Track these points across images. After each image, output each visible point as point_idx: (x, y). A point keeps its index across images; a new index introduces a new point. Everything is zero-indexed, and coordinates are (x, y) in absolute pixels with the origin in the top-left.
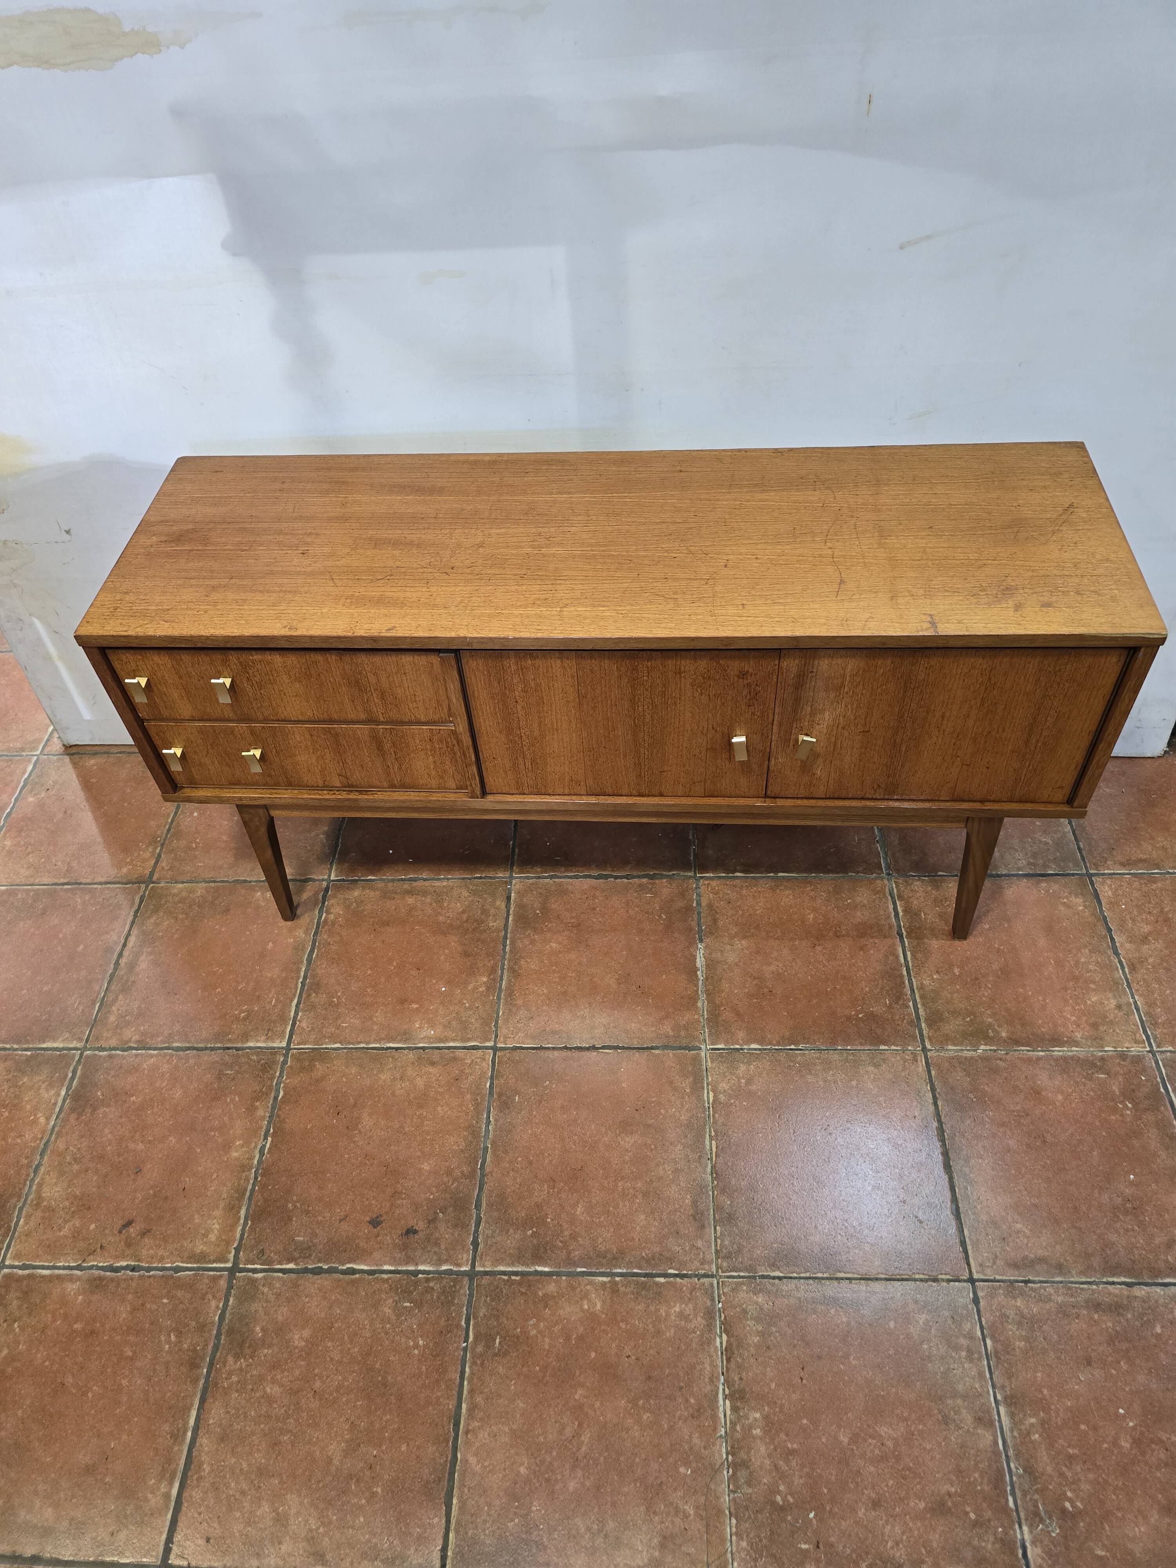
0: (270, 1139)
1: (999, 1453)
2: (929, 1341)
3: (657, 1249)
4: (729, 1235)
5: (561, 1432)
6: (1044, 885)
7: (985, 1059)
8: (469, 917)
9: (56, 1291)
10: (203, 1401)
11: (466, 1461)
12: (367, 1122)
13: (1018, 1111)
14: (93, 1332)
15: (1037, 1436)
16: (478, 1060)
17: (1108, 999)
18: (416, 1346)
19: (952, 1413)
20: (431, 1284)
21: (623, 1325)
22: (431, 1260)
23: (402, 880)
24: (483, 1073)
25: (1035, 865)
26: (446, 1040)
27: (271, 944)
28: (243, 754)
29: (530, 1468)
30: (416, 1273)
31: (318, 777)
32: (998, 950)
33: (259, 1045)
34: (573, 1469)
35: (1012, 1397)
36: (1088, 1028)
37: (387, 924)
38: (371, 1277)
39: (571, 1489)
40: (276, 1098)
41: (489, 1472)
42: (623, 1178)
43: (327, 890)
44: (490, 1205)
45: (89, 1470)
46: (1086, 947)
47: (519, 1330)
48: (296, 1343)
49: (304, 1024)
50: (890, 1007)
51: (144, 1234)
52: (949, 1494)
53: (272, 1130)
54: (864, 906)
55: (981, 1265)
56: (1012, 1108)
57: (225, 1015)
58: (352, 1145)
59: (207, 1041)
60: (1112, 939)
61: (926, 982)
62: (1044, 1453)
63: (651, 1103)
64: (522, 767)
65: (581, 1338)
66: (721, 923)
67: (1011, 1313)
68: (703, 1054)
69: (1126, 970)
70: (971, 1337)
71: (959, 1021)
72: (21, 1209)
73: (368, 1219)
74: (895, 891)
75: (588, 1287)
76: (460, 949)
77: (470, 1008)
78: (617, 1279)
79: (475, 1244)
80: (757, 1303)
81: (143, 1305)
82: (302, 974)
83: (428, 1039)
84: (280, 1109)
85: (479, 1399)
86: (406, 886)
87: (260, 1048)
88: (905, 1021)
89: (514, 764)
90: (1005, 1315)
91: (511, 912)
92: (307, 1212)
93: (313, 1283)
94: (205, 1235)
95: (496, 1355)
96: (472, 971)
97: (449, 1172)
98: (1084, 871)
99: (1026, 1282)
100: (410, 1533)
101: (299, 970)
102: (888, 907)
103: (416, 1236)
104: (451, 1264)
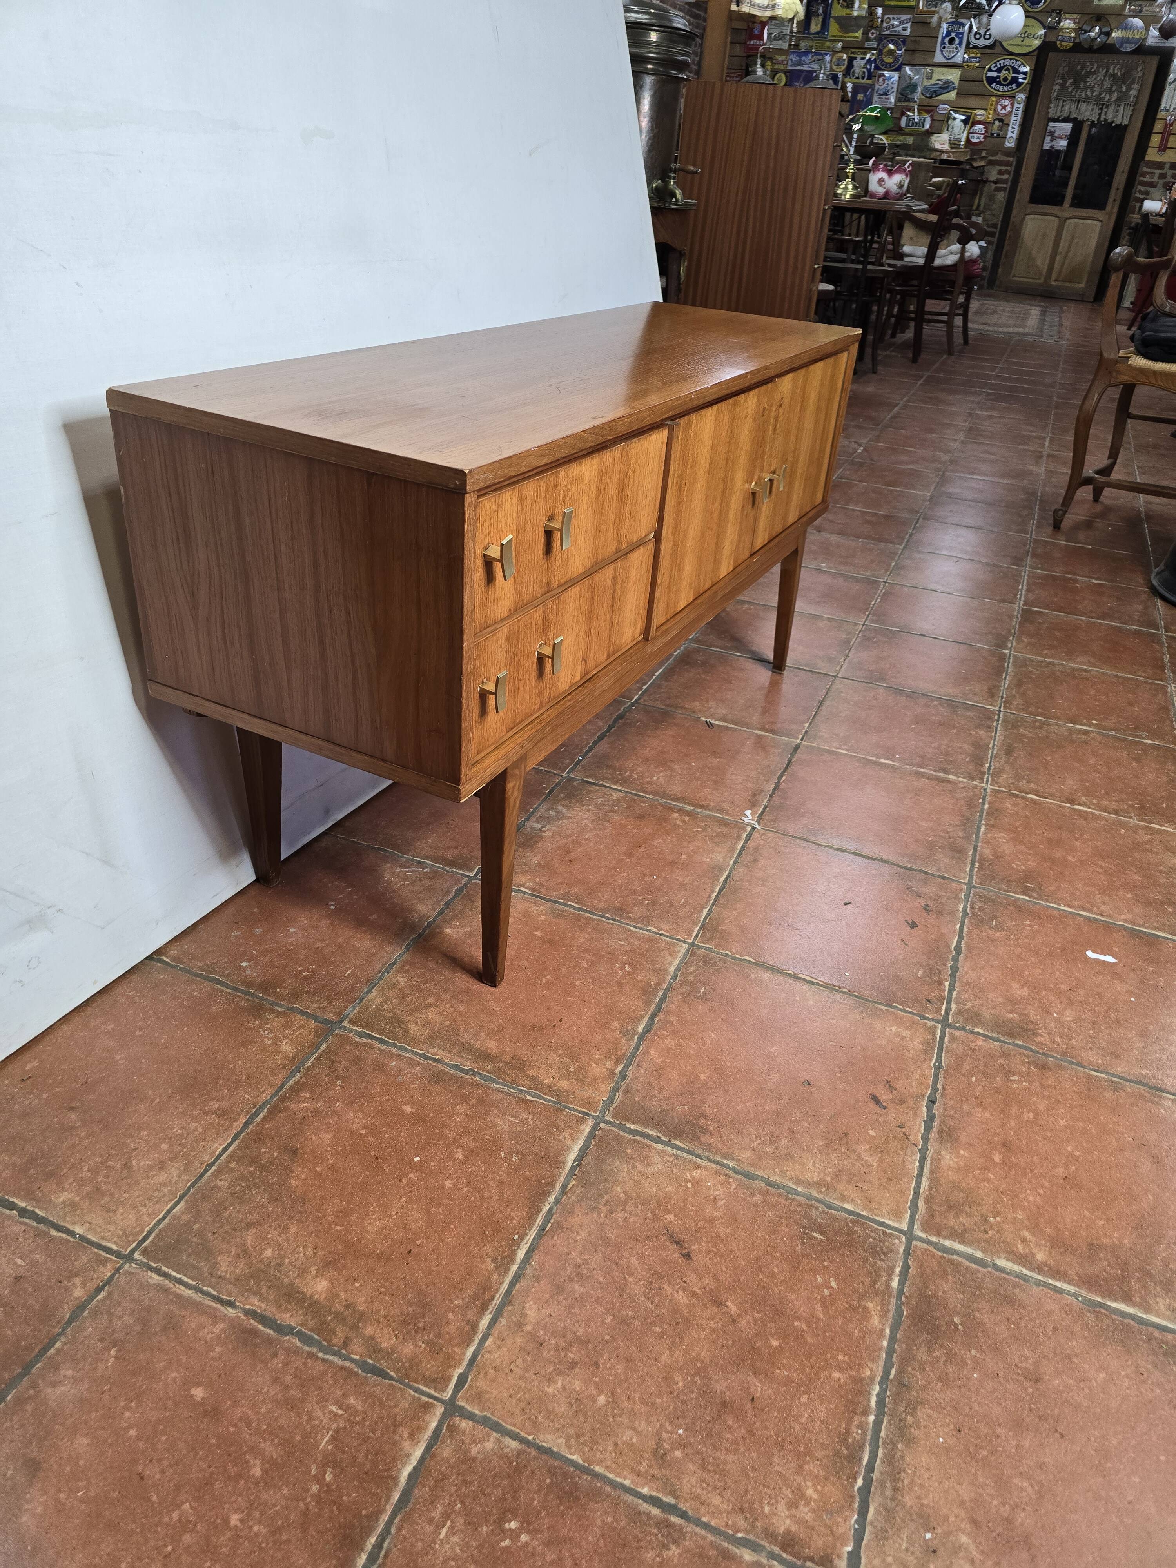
9: (952, 1176)
14: (1004, 1145)
18: (1031, 926)
20: (977, 907)
22: (954, 902)
26: (732, 848)
30: (966, 913)
33: (676, 963)
38: (965, 938)
45: (1157, 1161)
47: (1021, 873)
51: (890, 1086)
57: (619, 982)
59: (649, 1002)
65: (1029, 849)
72: (829, 1207)
77: (704, 829)
81: (976, 1098)
82: (596, 917)
83: (726, 857)
87: (680, 963)
93: (967, 973)
94: (903, 1038)
95: (1040, 888)
96: (663, 819)
103: (931, 906)
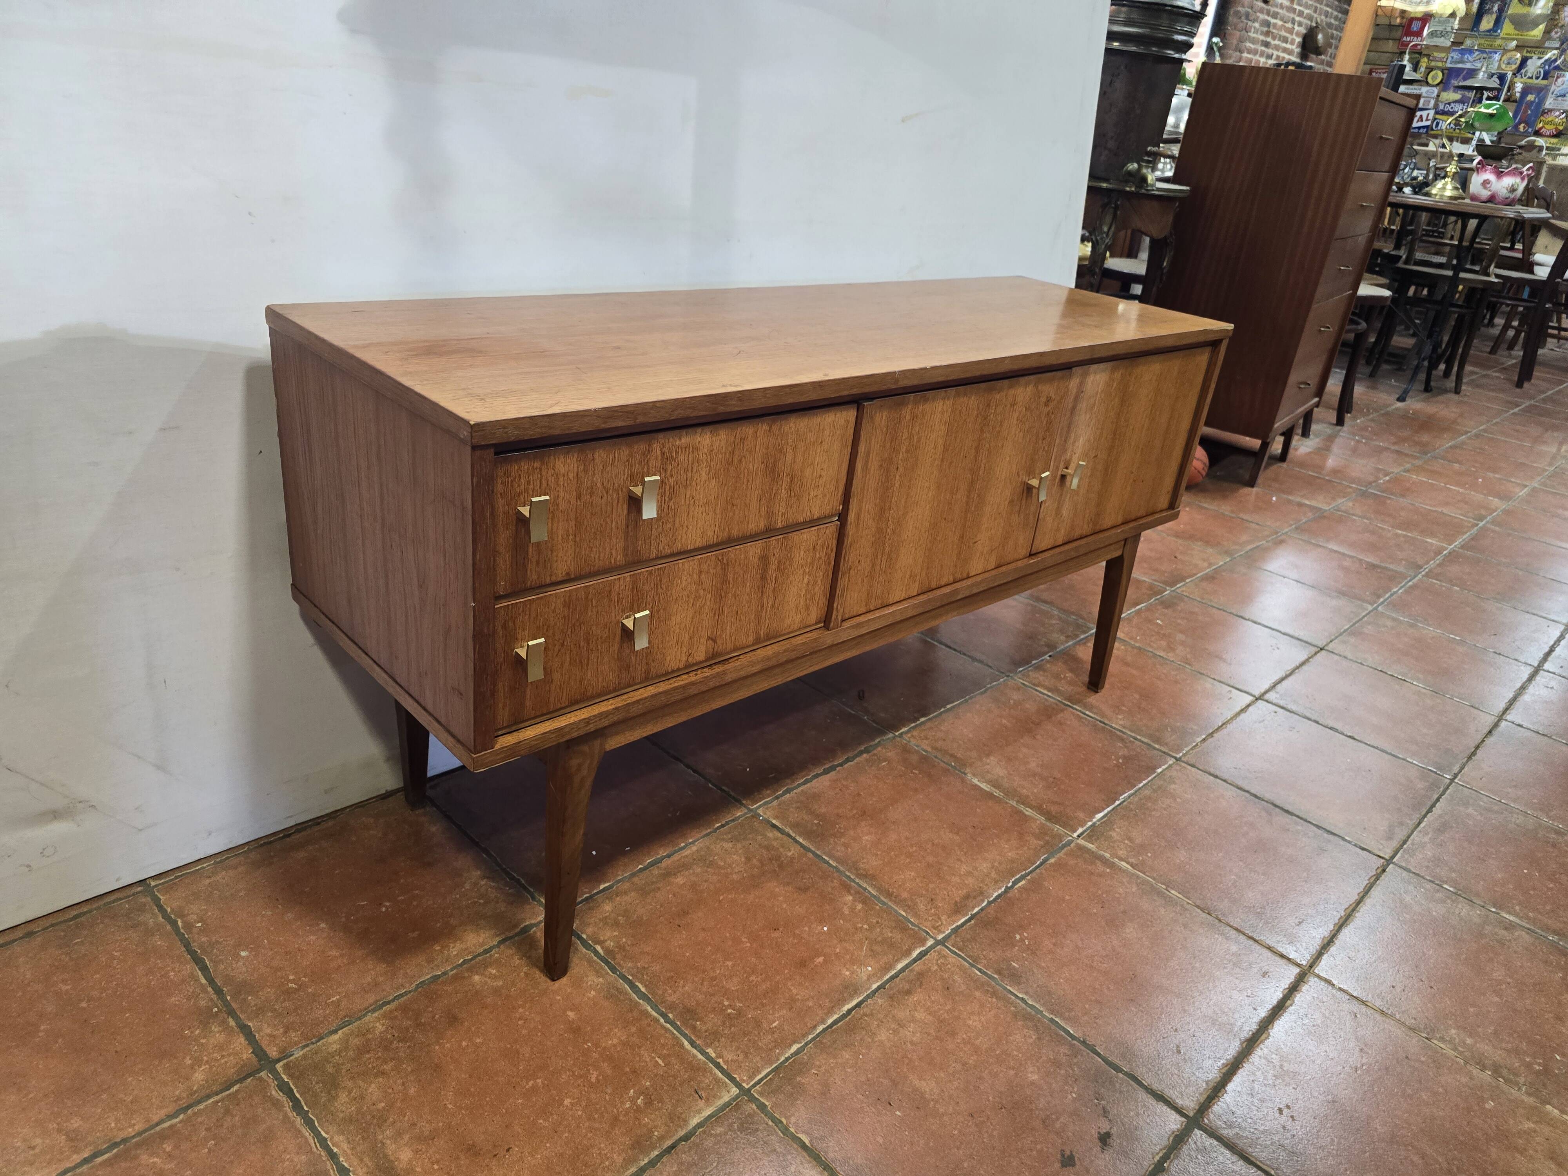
1: (1537, 937)
2: (1430, 908)
8: (760, 860)
12: (927, 1087)
15: (1530, 913)
16: (941, 961)
17: (1204, 684)
19: (1497, 937)
23: (644, 869)
24: (961, 968)
26: (890, 965)
27: (570, 1014)
31: (685, 651)
32: (1125, 687)
33: (706, 1113)
35: (1495, 904)
36: (1219, 703)
37: (685, 913)
44: (1123, 1059)
46: (1155, 664)
49: (728, 1056)
50: (1126, 747)
54: (1023, 700)
55: (1379, 850)
57: (616, 1119)
58: (946, 1118)
60: (1159, 655)
61: (1121, 722)
62: (1546, 919)
63: (1102, 896)
64: (878, 567)
66: (959, 755)
68: (1080, 842)
69: (1188, 666)
70: (1437, 891)
71: (1167, 733)
73: (1057, 1164)
74: (1025, 683)
76: (790, 889)
77: (872, 927)
79: (1160, 1098)
82: (654, 1014)
83: (873, 976)
86: (656, 871)
87: (711, 1116)
88: (1144, 750)
90: (1427, 866)
91: (793, 835)
96: (828, 899)
97: (1057, 1063)
101: (643, 1012)
102: (1037, 694)
103: (1114, 1137)
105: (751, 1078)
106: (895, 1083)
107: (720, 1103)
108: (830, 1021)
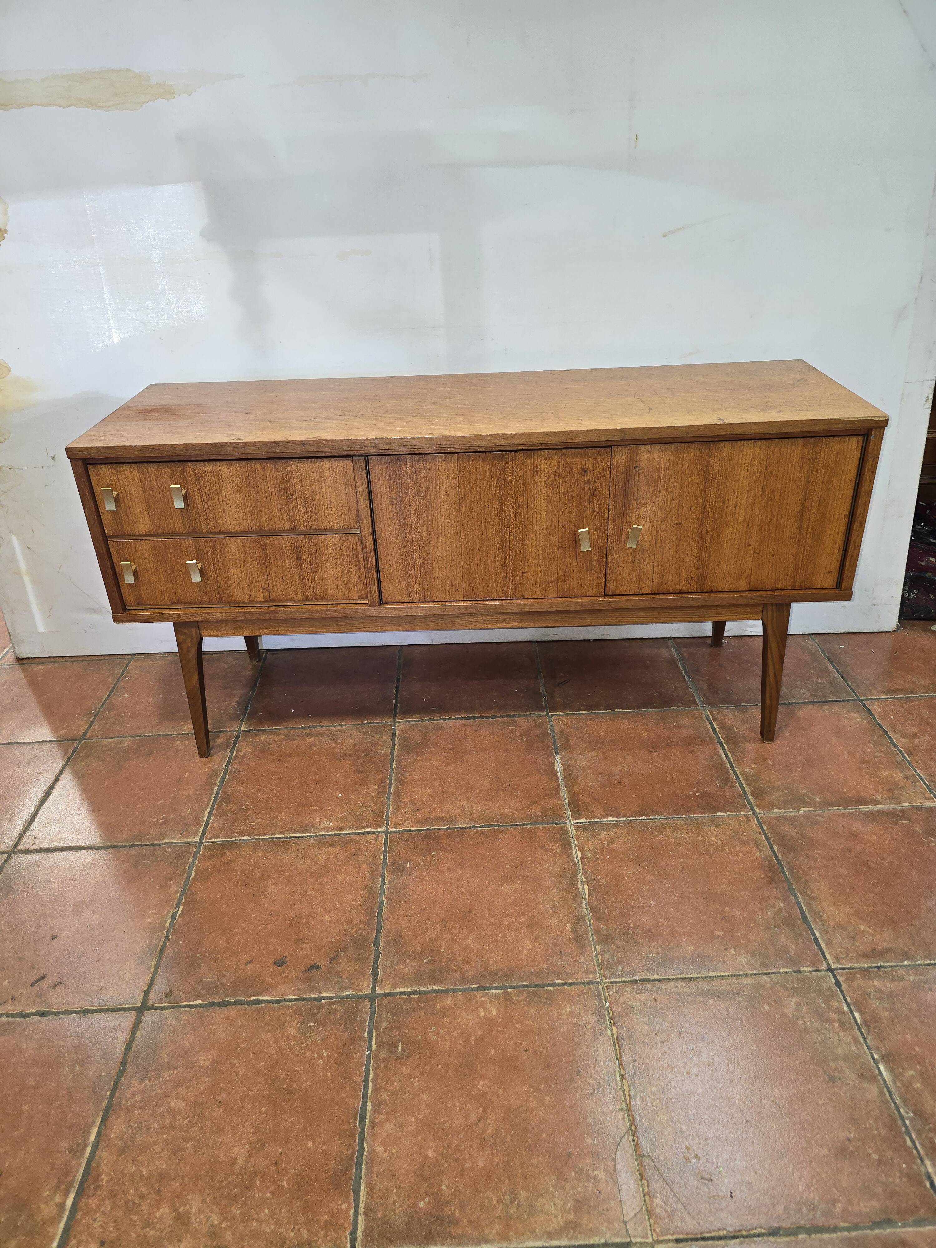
0: (181, 907)
1: (887, 1103)
2: (803, 1017)
3: (544, 965)
4: (608, 951)
5: (467, 1116)
6: (827, 707)
7: (806, 816)
8: (360, 748)
10: (105, 1119)
11: (372, 1151)
12: (272, 888)
13: (842, 849)
15: (918, 1085)
16: (372, 841)
17: (896, 773)
18: (321, 1057)
19: (837, 1073)
20: (334, 1007)
21: (518, 1026)
22: (334, 988)
23: (302, 728)
24: (377, 850)
25: (817, 696)
26: (343, 828)
27: (187, 774)
28: (188, 562)
29: (438, 1151)
30: (319, 1000)
31: (246, 592)
32: (801, 748)
33: (174, 841)
34: (482, 1147)
35: (888, 1055)
36: (885, 792)
37: (290, 755)
38: (276, 1005)
39: (480, 1165)
40: (188, 878)
41: (397, 1157)
42: (507, 916)
43: (238, 737)
44: (388, 943)
46: (869, 742)
47: (420, 1037)
48: (202, 1063)
49: (215, 825)
50: (720, 787)
51: (56, 986)
52: (849, 1140)
53: (183, 901)
54: (687, 726)
55: (836, 958)
56: (836, 847)
57: (144, 822)
58: (258, 907)
59: (127, 840)
60: (889, 737)
61: (747, 770)
62: (929, 1098)
63: (527, 861)
64: (412, 572)
65: (479, 1039)
66: (572, 742)
67: (872, 991)
68: (568, 826)
69: (906, 755)
70: (839, 1011)
71: (779, 793)
73: (273, 960)
74: (710, 716)
75: (483, 999)
76: (353, 768)
77: (363, 807)
78: (510, 990)
79: (375, 973)
80: (641, 1000)
81: (50, 1042)
82: (215, 791)
83: (328, 829)
84: (191, 885)
85: (384, 1096)
86: (306, 731)
87: (175, 843)
88: (735, 796)
89: (406, 571)
90: (867, 994)
91: (396, 743)
92: (216, 959)
93: (221, 1013)
94: (116, 983)
95: (398, 1058)
96: (364, 782)
97: (349, 921)
98: (856, 698)
99: (878, 967)
100: (317, 1220)
101: (212, 789)
102: (707, 727)
103: (319, 970)
104: (353, 990)
105: (210, 838)
106: (262, 878)
107: (185, 840)
108: (276, 836)
